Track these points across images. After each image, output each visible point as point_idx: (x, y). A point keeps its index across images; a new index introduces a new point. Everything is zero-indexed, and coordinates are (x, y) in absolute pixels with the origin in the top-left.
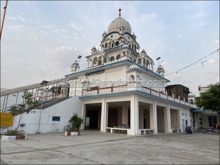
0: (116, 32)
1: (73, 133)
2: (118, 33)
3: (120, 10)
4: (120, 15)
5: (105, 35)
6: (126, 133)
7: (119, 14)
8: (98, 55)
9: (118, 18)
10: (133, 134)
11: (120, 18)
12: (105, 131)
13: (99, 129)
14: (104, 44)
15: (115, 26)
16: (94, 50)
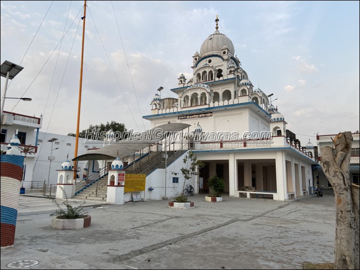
0: (216, 56)
1: (218, 199)
2: (220, 57)
3: (217, 20)
4: (217, 28)
5: (197, 58)
6: (272, 198)
7: (216, 26)
9: (214, 34)
10: (282, 199)
11: (216, 34)
12: (238, 196)
13: (228, 193)
14: (201, 72)
15: (214, 45)
16: (182, 80)
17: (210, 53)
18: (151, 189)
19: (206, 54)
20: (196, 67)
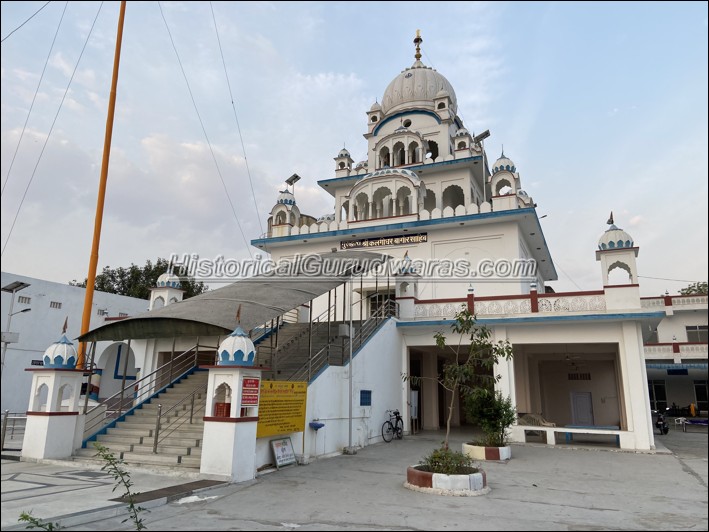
0: (423, 112)
3: (418, 40)
4: (418, 57)
5: (378, 115)
8: (394, 180)
9: (413, 68)
11: (419, 67)
12: (523, 439)
14: (390, 145)
15: (418, 89)
16: (346, 161)
17: (409, 106)
18: (315, 427)
19: (399, 108)
20: (375, 134)
